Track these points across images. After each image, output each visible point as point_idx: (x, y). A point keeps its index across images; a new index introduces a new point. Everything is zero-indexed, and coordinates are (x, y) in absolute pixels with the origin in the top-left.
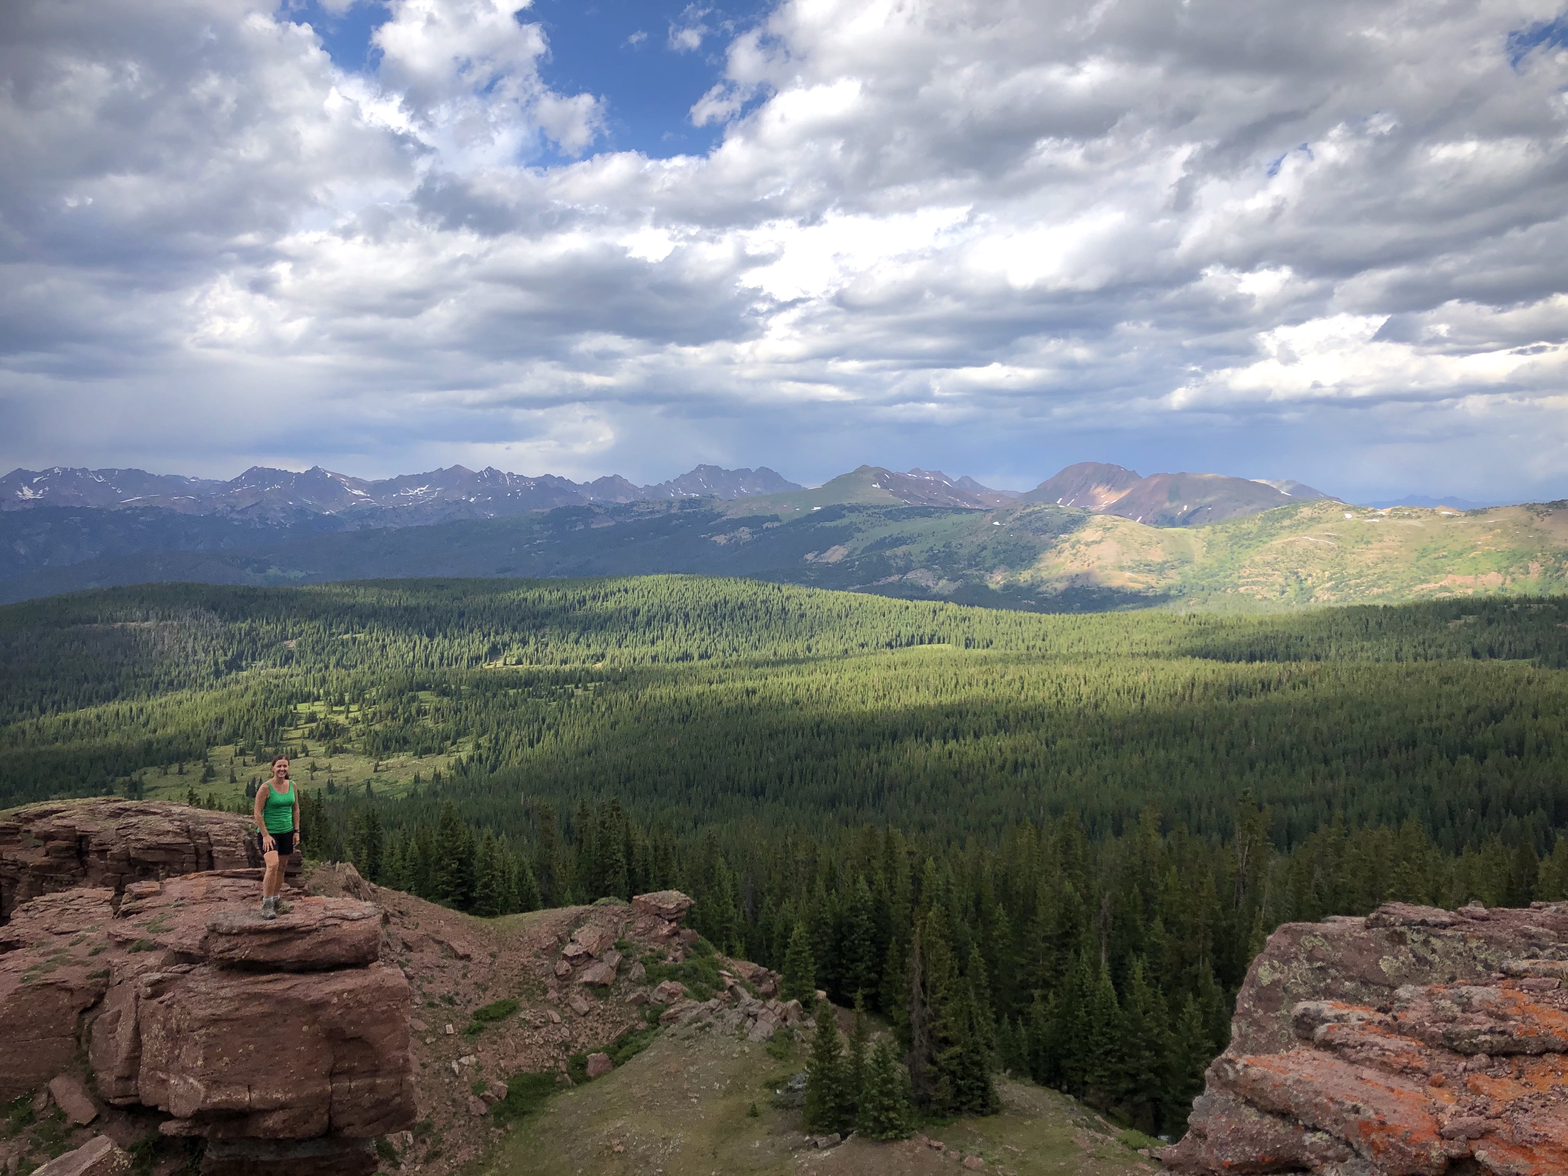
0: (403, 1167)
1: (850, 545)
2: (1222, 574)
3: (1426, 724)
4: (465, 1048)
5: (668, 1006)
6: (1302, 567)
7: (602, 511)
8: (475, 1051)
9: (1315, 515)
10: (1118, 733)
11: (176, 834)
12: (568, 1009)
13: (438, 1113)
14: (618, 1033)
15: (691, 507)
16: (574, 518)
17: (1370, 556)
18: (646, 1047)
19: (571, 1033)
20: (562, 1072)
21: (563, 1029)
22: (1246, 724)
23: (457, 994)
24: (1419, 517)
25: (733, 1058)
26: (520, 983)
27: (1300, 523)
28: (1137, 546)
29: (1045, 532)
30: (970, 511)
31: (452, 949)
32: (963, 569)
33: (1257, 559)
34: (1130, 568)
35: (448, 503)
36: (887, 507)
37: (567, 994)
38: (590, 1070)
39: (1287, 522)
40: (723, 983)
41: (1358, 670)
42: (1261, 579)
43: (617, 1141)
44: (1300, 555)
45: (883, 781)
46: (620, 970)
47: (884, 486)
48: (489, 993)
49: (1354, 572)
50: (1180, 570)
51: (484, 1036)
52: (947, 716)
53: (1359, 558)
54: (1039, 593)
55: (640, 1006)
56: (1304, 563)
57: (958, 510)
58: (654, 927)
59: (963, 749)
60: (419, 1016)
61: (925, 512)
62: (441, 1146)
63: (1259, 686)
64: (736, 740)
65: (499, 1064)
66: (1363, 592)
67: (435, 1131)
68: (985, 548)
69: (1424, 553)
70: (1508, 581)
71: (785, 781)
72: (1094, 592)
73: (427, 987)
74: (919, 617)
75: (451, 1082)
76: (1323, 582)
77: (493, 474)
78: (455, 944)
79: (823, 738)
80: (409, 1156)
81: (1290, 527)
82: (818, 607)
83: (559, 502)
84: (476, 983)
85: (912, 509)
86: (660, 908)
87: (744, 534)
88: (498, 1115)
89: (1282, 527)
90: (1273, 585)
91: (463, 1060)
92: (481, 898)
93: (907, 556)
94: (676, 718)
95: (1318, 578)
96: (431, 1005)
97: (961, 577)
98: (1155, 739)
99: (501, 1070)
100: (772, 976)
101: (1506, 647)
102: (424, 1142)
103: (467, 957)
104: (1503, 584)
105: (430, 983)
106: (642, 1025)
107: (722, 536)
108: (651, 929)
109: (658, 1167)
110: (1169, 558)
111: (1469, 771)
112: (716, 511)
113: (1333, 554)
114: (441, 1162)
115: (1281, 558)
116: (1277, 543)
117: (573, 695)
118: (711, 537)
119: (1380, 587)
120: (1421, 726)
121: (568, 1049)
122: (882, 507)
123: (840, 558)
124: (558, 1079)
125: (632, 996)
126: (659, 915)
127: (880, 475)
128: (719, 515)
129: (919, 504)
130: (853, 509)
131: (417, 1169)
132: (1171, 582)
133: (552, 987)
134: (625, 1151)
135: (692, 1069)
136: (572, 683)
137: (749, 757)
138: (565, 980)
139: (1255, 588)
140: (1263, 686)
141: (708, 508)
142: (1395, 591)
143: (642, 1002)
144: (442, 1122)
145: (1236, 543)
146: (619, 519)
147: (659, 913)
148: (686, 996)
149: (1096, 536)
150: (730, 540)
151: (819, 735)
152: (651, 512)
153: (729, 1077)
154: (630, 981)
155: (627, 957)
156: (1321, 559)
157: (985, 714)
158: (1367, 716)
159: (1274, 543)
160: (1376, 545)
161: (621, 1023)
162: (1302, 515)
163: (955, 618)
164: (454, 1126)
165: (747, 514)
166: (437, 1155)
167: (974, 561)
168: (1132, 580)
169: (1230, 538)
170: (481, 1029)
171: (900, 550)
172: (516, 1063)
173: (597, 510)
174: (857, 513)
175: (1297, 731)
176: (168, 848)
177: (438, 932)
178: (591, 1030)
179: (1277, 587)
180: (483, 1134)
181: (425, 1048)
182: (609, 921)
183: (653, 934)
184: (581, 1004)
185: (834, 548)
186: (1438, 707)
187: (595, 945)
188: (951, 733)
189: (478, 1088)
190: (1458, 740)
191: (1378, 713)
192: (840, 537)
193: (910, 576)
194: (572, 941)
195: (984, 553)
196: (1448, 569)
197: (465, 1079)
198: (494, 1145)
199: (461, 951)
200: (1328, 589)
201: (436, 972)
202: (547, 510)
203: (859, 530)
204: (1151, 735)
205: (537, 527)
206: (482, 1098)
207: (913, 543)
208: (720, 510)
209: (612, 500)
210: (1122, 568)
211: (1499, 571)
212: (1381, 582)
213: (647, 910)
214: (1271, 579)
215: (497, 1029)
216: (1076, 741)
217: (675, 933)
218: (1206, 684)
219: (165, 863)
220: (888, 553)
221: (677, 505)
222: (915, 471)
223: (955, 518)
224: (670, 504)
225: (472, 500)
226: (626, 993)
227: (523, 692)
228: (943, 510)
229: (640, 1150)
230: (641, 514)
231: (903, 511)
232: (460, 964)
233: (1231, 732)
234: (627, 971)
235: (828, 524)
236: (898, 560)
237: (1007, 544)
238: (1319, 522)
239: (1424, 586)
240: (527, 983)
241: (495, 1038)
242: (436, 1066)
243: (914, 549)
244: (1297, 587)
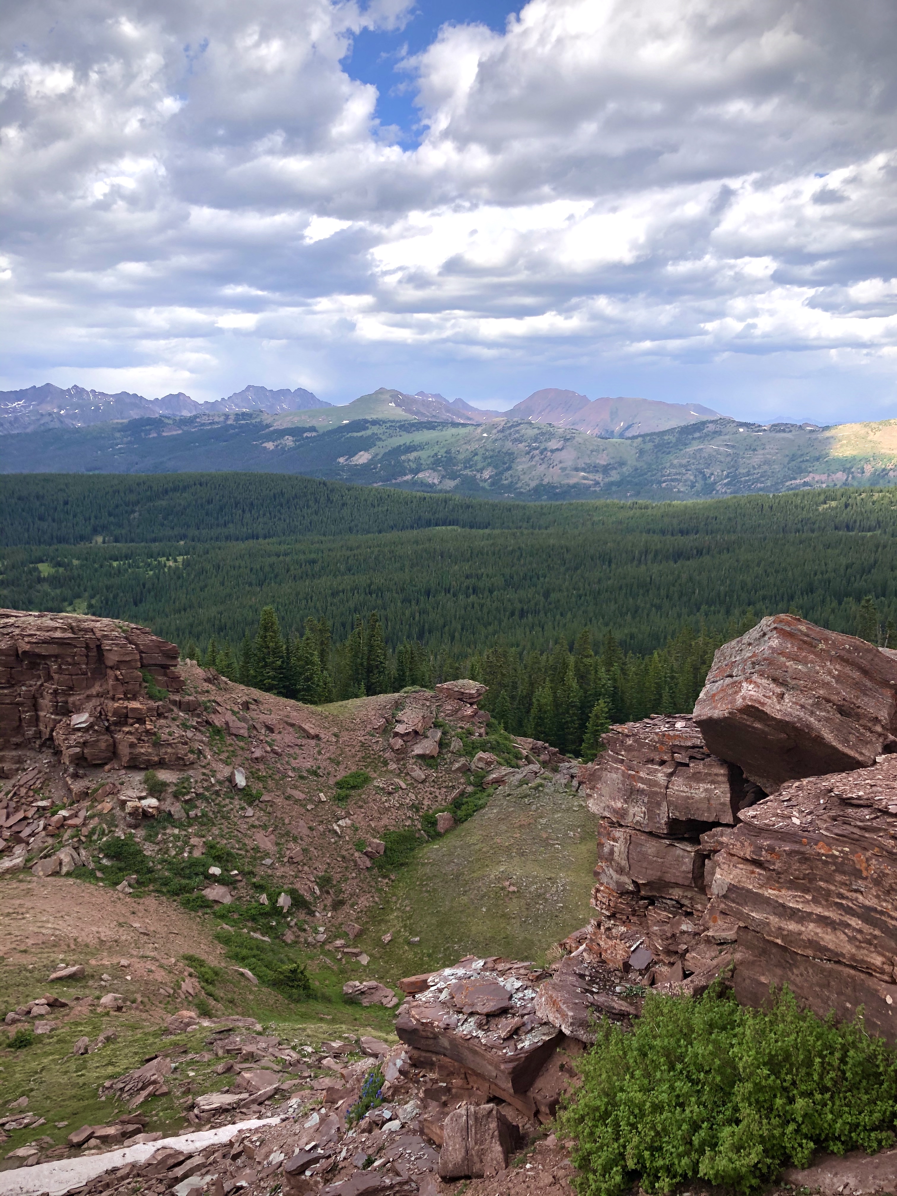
0: (317, 914)
1: (373, 451)
2: (650, 474)
3: (819, 576)
4: (340, 812)
5: (489, 772)
6: (707, 468)
7: (171, 422)
8: (348, 815)
9: (717, 429)
10: (596, 587)
11: (64, 630)
12: (408, 777)
13: (333, 868)
14: (453, 795)
15: (244, 419)
16: (148, 427)
17: (756, 460)
18: (482, 807)
19: (416, 797)
20: (419, 830)
21: (410, 794)
22: (691, 579)
23: (319, 768)
24: (791, 431)
25: (574, 811)
26: (363, 757)
27: (707, 435)
28: (589, 452)
29: (521, 442)
30: (464, 425)
31: (304, 730)
32: (461, 470)
33: (675, 462)
34: (584, 470)
35: (42, 415)
36: (400, 421)
37: (404, 765)
38: (441, 827)
39: (697, 435)
40: (521, 753)
41: (765, 539)
42: (678, 477)
43: (508, 883)
44: (706, 459)
45: (424, 626)
46: (441, 744)
47: (397, 405)
48: (342, 767)
49: (745, 471)
50: (619, 471)
51: (351, 802)
52: (467, 577)
53: (748, 462)
54: (517, 488)
55: (464, 773)
56: (708, 466)
57: (455, 425)
58: (460, 709)
59: (483, 601)
60: (296, 787)
61: (430, 426)
62: (342, 895)
63: (695, 552)
64: (306, 598)
65: (370, 825)
66: (749, 486)
67: (335, 883)
68: (476, 454)
69: (793, 458)
70: (850, 478)
71: (348, 627)
72: (557, 487)
73: (294, 763)
74: (435, 505)
75: (336, 842)
76: (722, 479)
77: (78, 391)
78: (306, 727)
79: (374, 596)
80: (320, 906)
81: (700, 438)
82: (356, 498)
83: (135, 414)
84: (330, 759)
85: (421, 423)
86: (463, 693)
87: (289, 441)
88: (381, 867)
89: (693, 439)
90: (686, 481)
91: (340, 822)
92: (303, 690)
93: (418, 459)
94: (254, 582)
95: (718, 476)
96: (302, 777)
97: (459, 476)
98: (624, 591)
99: (374, 830)
100: (545, 748)
101: (858, 524)
102: (328, 893)
103: (317, 737)
104: (847, 480)
105: (295, 759)
106: (470, 789)
107: (271, 443)
108: (457, 711)
109: (557, 902)
110: (612, 461)
111: (853, 608)
112: (265, 423)
113: (729, 459)
114: (346, 908)
115: (692, 461)
116: (690, 450)
117: (165, 566)
118: (262, 444)
119: (762, 482)
120: (816, 578)
121: (418, 810)
122: (398, 422)
123: (366, 461)
124: (417, 835)
125: (457, 765)
126: (461, 699)
127: (396, 397)
128: (268, 426)
129: (425, 419)
130: (374, 423)
131: (329, 915)
132: (612, 479)
133: (391, 760)
134: (518, 891)
135: (543, 821)
136: (163, 556)
137: (318, 611)
138: (401, 754)
139: (673, 484)
140: (697, 552)
141: (258, 420)
142: (772, 485)
143: (465, 770)
144: (338, 876)
145: (660, 451)
146: (185, 428)
147: (462, 697)
148: (500, 764)
149: (559, 445)
150: (277, 446)
151: (370, 593)
152: (210, 423)
153: (579, 827)
154: (453, 753)
155: (444, 733)
156: (721, 462)
157: (495, 576)
158: (777, 572)
159: (687, 450)
160: (761, 452)
161: (453, 787)
162: (709, 429)
163: (462, 507)
164: (348, 879)
165: (290, 426)
166: (342, 903)
167: (468, 463)
168: (584, 478)
169: (656, 446)
170: (347, 796)
171: (413, 456)
172: (382, 823)
173: (166, 421)
174: (378, 426)
175: (728, 582)
176: (61, 643)
177: (287, 716)
178: (431, 794)
179: (689, 483)
180: (373, 884)
181: (308, 813)
182: (423, 705)
183: (459, 714)
184: (419, 773)
185: (362, 453)
186: (826, 565)
187: (420, 724)
188: (471, 591)
189: (359, 845)
190: (842, 588)
191: (785, 570)
192: (366, 444)
193: (420, 475)
194: (397, 721)
195: (476, 457)
196: (810, 469)
197: (347, 838)
198: (386, 892)
199: (312, 732)
200: (725, 485)
201: (297, 750)
202: (125, 421)
203: (380, 439)
204: (621, 588)
205: (118, 435)
206: (366, 854)
207: (423, 449)
208: (268, 422)
209: (178, 413)
210: (577, 469)
211: (844, 471)
212: (763, 479)
213: (450, 694)
214: (685, 477)
215: (360, 795)
216: (565, 594)
217: (475, 713)
218: (656, 551)
219: (56, 656)
220: (403, 458)
221: (232, 417)
222: (421, 393)
223: (454, 431)
224: (227, 416)
225: (62, 412)
226: (452, 763)
227: (124, 564)
228: (444, 424)
229: (532, 889)
230: (203, 425)
231: (412, 425)
232: (313, 742)
233: (680, 585)
234: (448, 745)
235: (355, 434)
236: (411, 463)
237: (493, 450)
238: (720, 435)
239: (793, 482)
240: (369, 757)
241: (360, 803)
242: (321, 828)
243: (423, 454)
244: (702, 482)
